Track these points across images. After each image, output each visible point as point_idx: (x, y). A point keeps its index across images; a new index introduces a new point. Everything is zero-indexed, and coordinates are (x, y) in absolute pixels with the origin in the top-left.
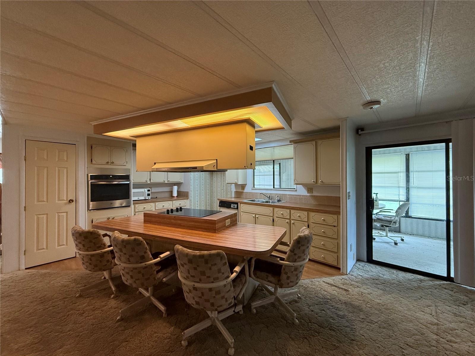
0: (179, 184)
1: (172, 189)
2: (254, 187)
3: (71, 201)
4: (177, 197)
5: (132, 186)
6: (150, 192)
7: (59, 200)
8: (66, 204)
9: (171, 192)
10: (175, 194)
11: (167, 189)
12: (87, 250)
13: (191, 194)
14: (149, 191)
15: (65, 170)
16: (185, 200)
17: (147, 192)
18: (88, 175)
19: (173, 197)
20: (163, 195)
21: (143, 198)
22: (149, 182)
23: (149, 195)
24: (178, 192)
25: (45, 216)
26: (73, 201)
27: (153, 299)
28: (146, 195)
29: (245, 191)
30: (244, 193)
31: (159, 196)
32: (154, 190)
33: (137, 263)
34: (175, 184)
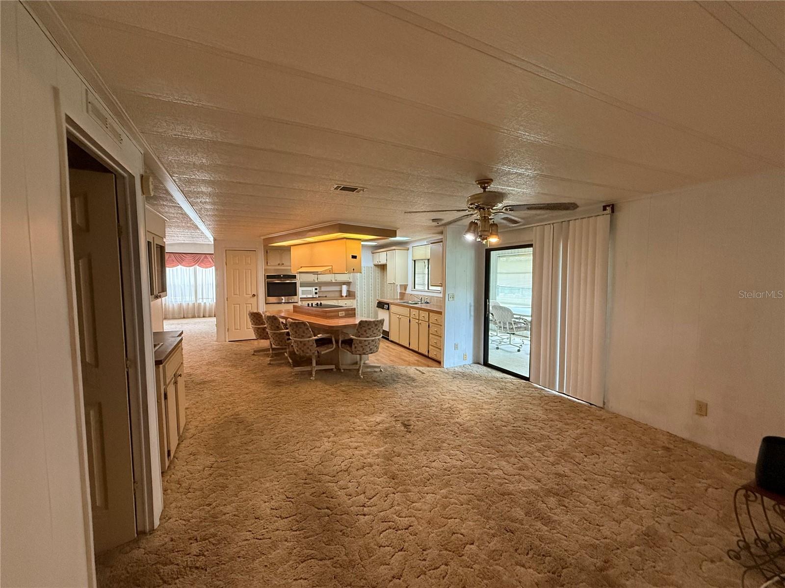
0: (348, 284)
1: (341, 288)
2: (415, 288)
3: (254, 295)
4: (346, 296)
5: (298, 285)
6: (317, 291)
7: (246, 294)
8: (251, 297)
9: (341, 291)
10: (344, 294)
11: (337, 288)
12: (255, 325)
13: (358, 294)
14: (316, 289)
15: (250, 271)
16: (352, 300)
17: (314, 291)
18: (265, 275)
19: (342, 296)
20: (332, 295)
21: (311, 296)
22: (317, 281)
23: (316, 293)
24: (348, 291)
25: (238, 305)
26: (255, 295)
27: (289, 358)
28: (314, 293)
29: (407, 292)
30: (406, 295)
31: (329, 295)
32: (323, 289)
33: (275, 330)
34: (344, 283)
